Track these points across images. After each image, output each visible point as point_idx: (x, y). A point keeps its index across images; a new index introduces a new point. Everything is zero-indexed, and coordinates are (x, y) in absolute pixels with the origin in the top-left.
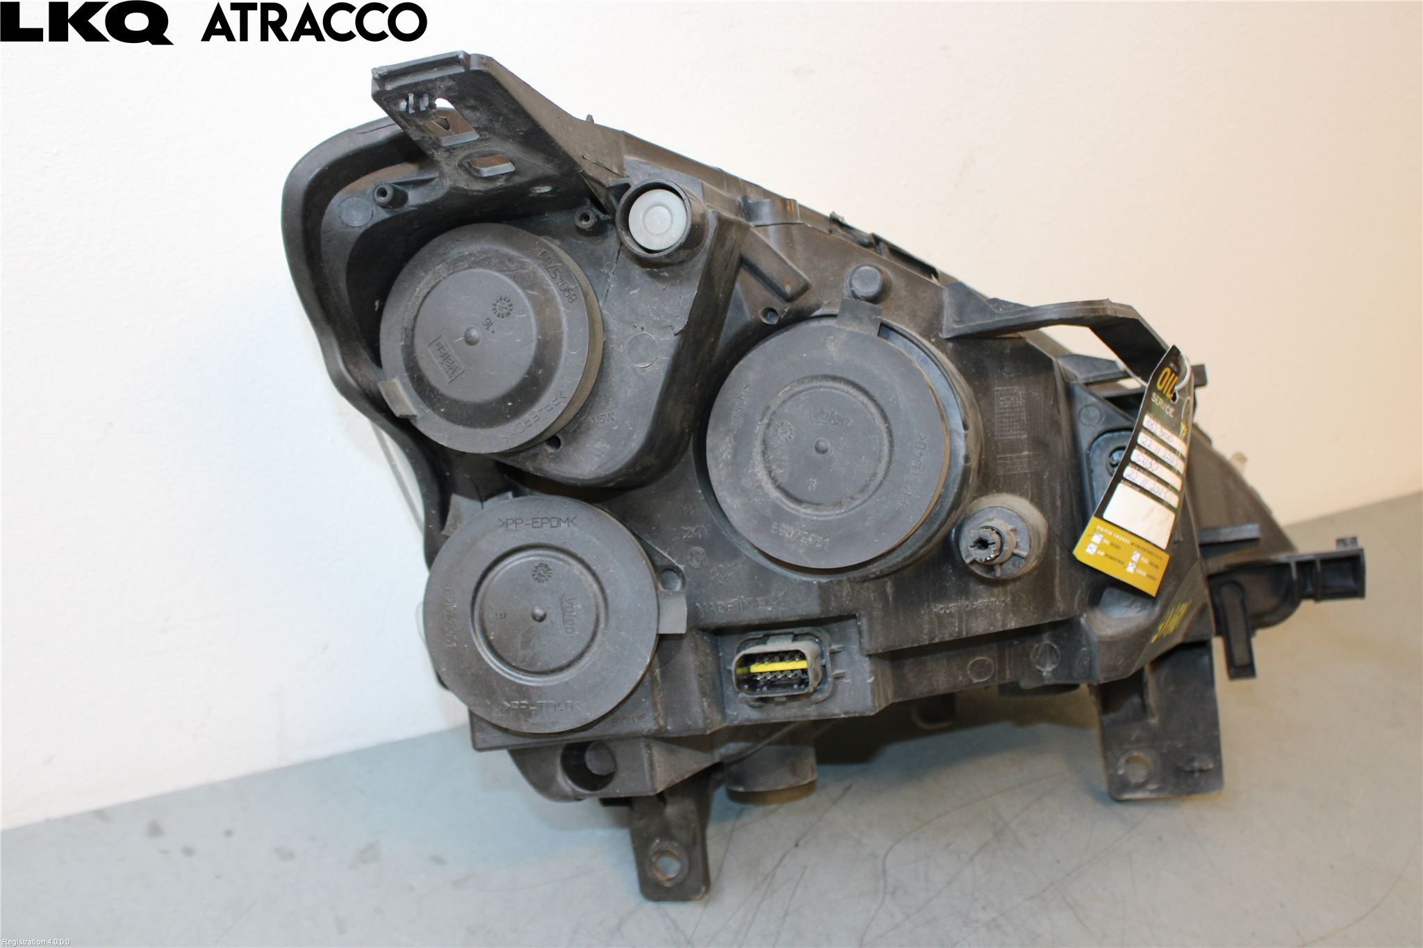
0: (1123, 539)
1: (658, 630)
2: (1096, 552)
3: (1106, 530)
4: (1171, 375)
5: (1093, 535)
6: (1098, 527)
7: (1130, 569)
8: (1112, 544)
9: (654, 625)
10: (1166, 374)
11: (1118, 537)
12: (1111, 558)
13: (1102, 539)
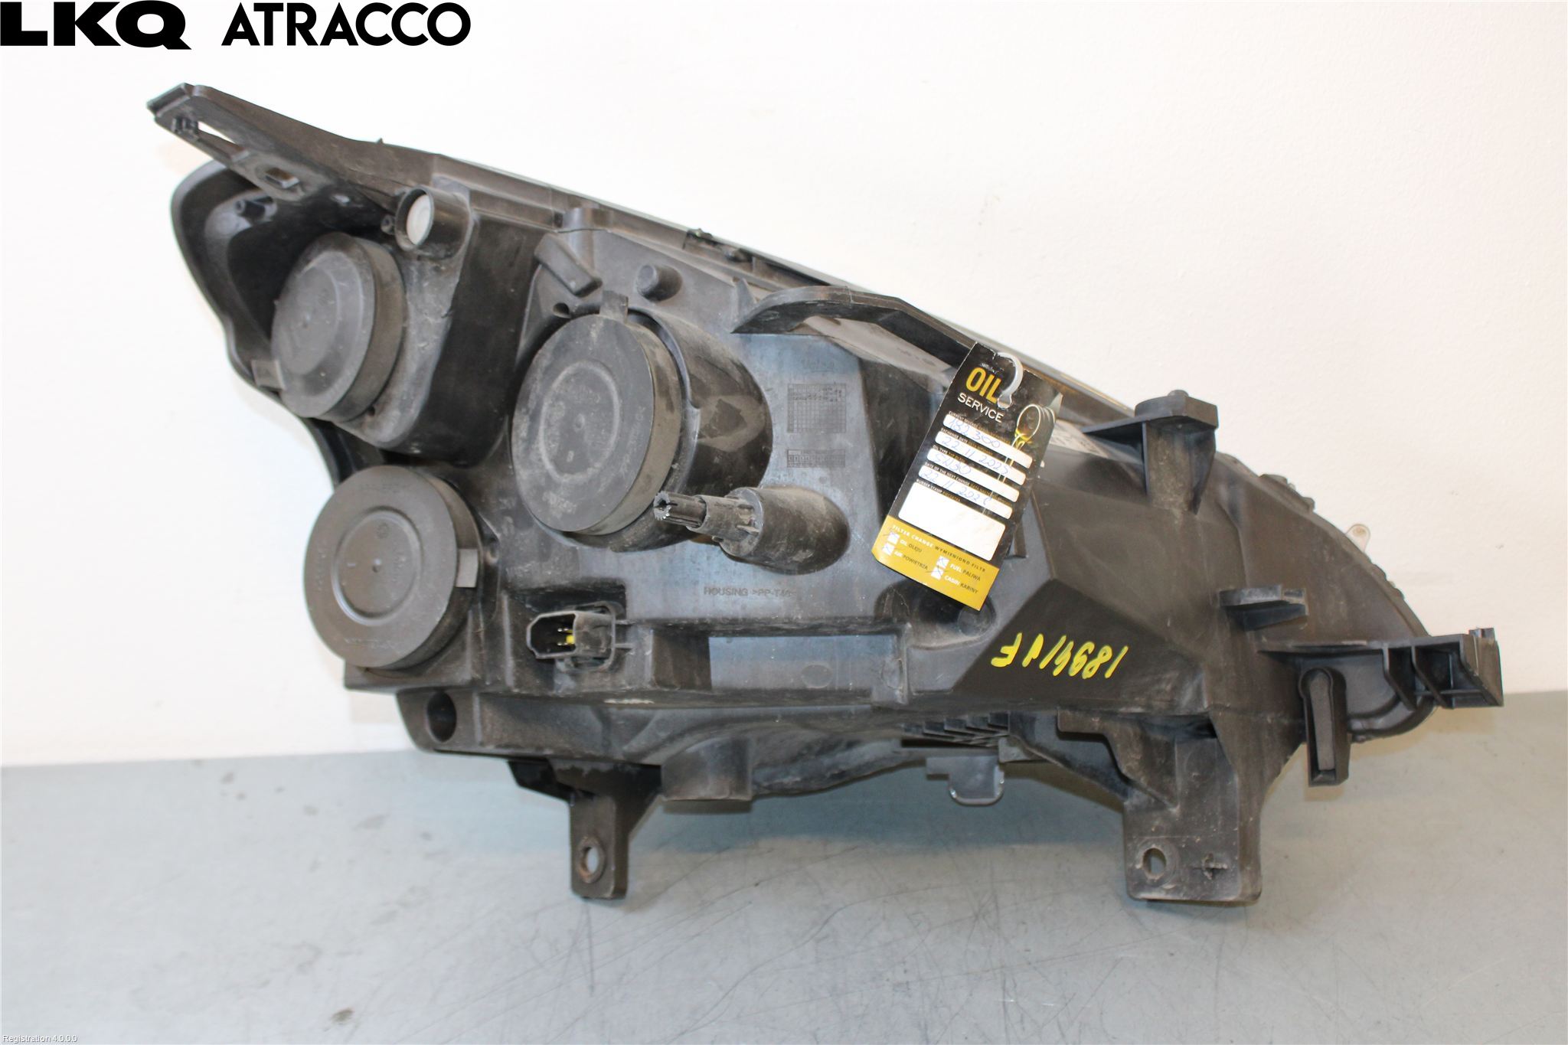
0: (924, 542)
1: (455, 582)
2: (894, 552)
3: (902, 530)
4: (987, 377)
5: (889, 535)
6: (894, 526)
7: (936, 574)
8: (911, 546)
9: (451, 578)
10: (978, 375)
11: (917, 538)
12: (911, 560)
13: (899, 540)
